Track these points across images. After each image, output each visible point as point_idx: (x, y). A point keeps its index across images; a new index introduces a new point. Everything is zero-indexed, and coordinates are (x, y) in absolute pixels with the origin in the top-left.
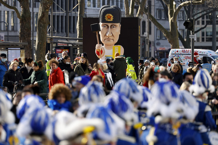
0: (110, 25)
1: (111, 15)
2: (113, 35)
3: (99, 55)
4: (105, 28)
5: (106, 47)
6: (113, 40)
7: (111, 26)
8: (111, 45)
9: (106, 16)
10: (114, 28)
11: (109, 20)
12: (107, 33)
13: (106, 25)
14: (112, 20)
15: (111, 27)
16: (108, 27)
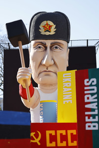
0: (48, 43)
1: (51, 23)
2: (55, 63)
3: (25, 98)
4: (40, 50)
5: (41, 89)
6: (56, 73)
7: (52, 45)
8: (51, 85)
9: (41, 27)
10: (58, 50)
11: (48, 33)
12: (43, 59)
13: (42, 43)
14: (52, 32)
15: (51, 47)
16: (46, 48)
